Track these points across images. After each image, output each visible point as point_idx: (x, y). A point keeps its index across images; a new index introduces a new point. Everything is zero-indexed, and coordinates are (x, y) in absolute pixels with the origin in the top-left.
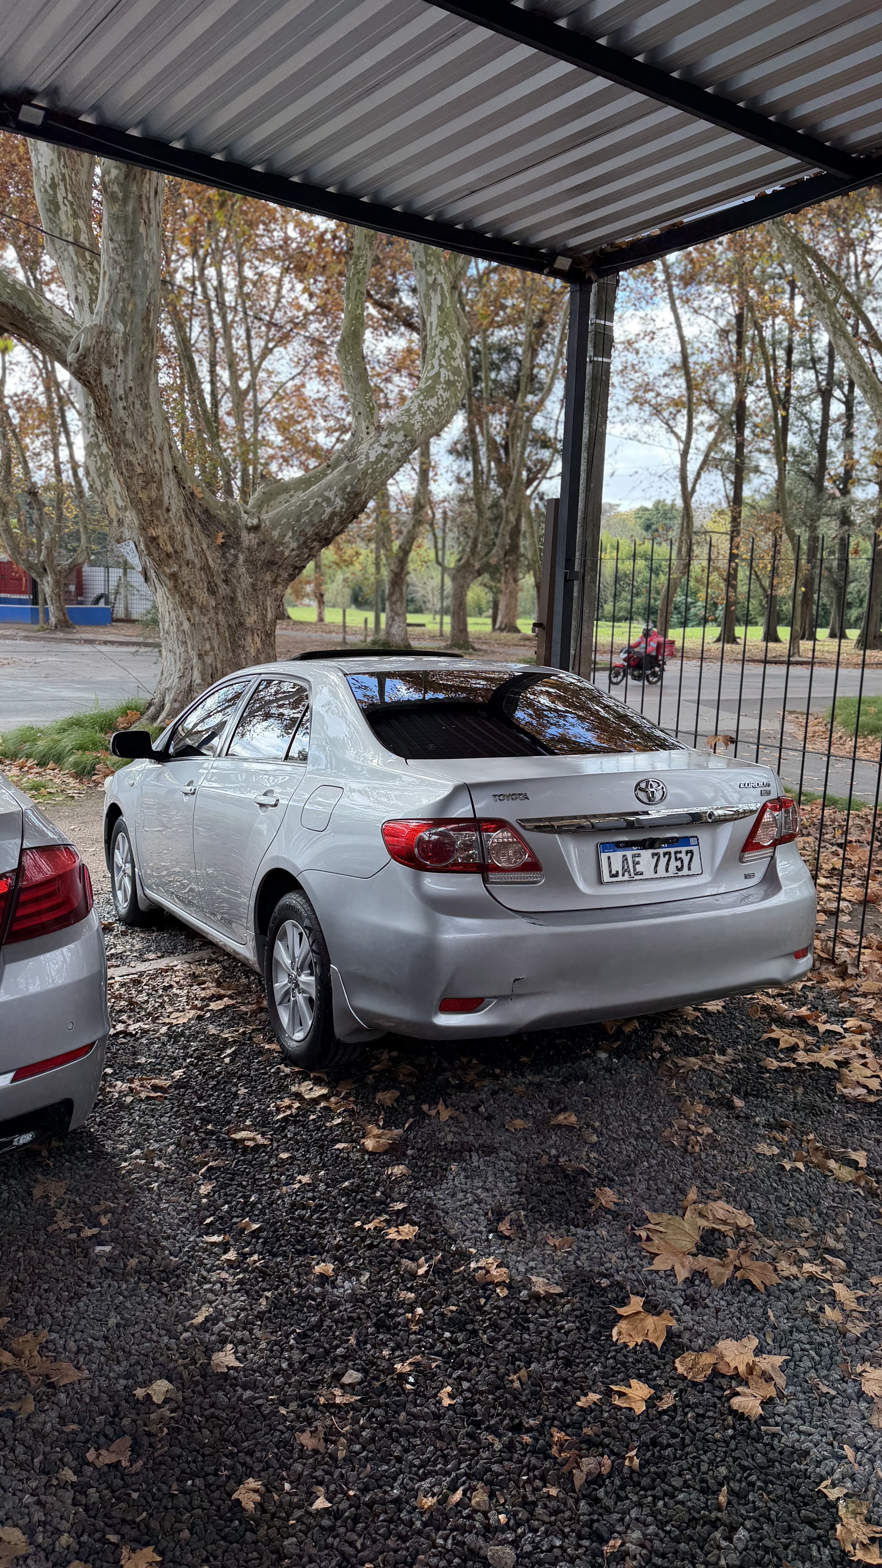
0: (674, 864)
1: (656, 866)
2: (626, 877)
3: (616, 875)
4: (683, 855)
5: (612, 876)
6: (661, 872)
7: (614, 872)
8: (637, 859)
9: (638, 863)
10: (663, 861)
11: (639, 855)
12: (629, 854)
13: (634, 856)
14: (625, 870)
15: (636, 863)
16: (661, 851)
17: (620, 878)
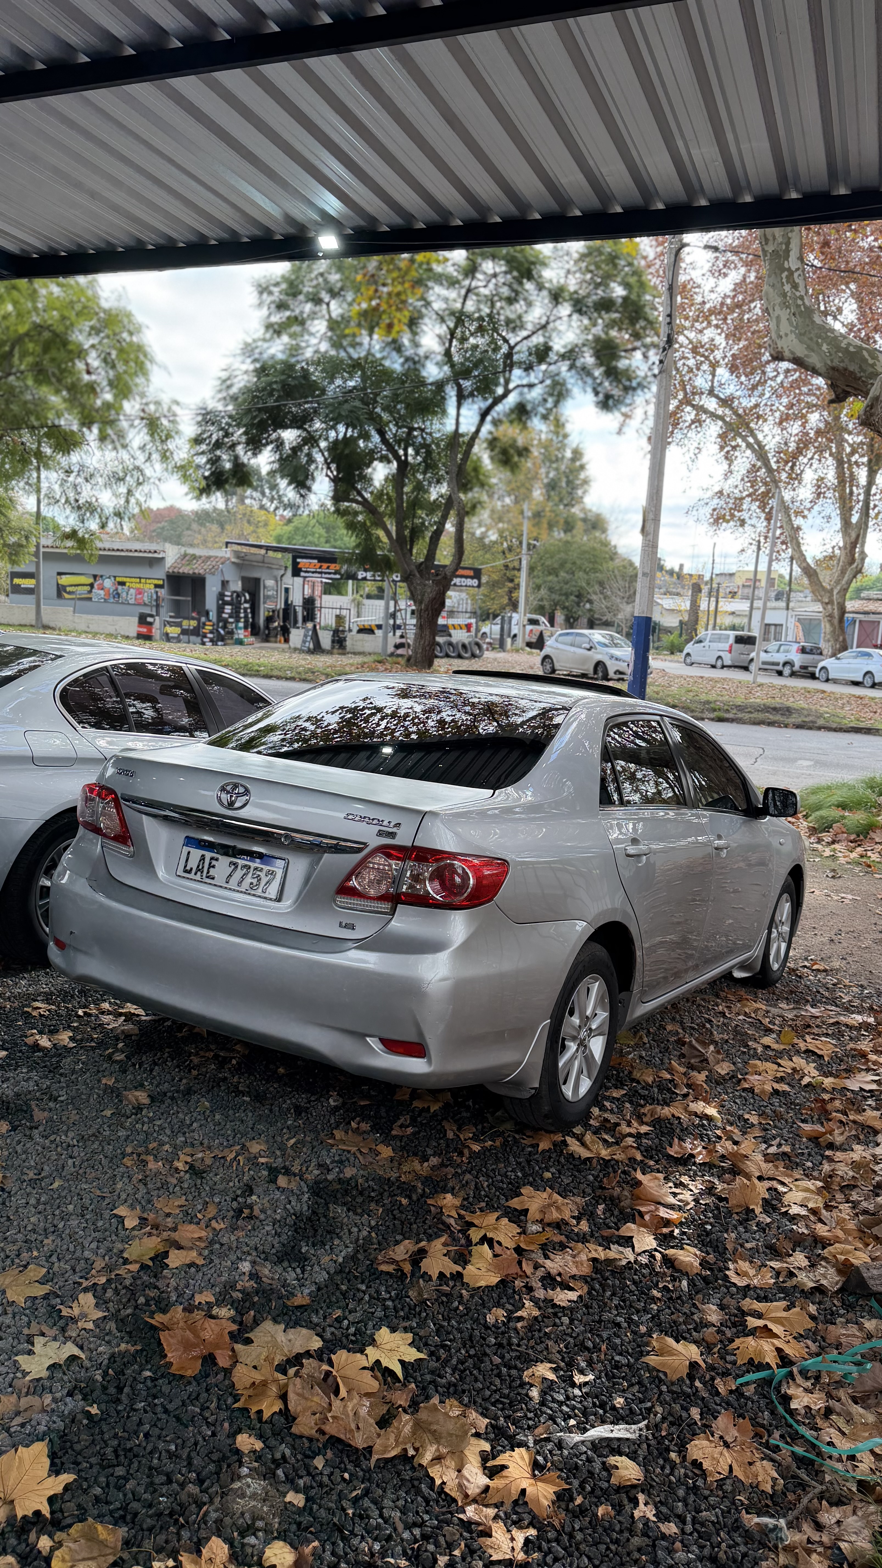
0: (249, 880)
1: (230, 875)
2: (198, 877)
3: (189, 872)
4: (262, 875)
5: (186, 871)
6: (233, 883)
7: (188, 868)
8: (214, 862)
9: (214, 867)
10: (239, 873)
11: (217, 860)
12: (208, 855)
13: (212, 859)
14: (199, 870)
15: (211, 866)
16: (241, 862)
17: (192, 876)
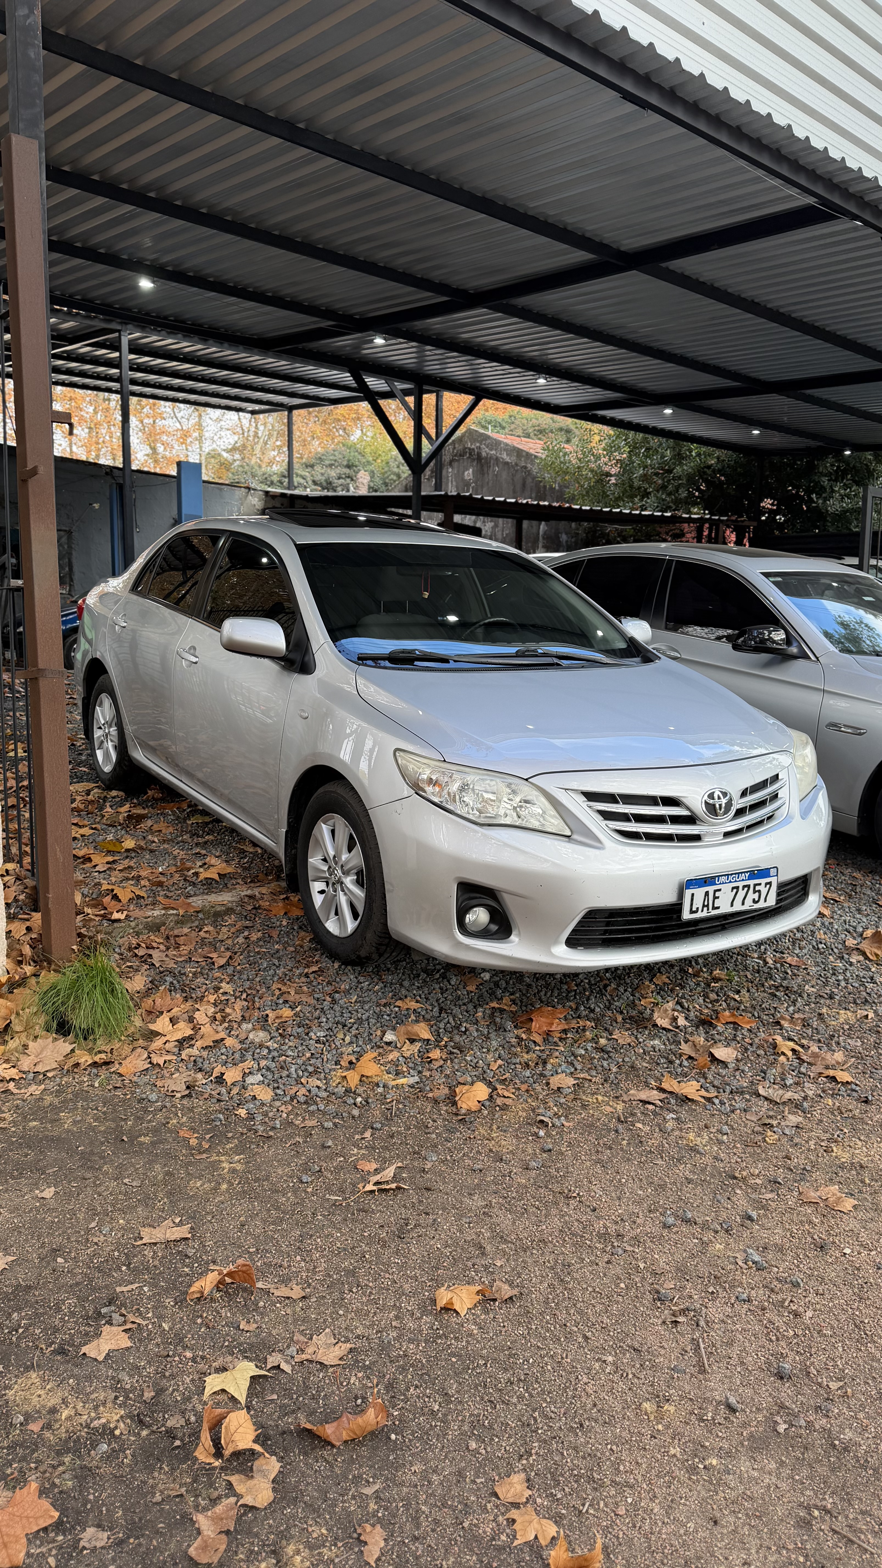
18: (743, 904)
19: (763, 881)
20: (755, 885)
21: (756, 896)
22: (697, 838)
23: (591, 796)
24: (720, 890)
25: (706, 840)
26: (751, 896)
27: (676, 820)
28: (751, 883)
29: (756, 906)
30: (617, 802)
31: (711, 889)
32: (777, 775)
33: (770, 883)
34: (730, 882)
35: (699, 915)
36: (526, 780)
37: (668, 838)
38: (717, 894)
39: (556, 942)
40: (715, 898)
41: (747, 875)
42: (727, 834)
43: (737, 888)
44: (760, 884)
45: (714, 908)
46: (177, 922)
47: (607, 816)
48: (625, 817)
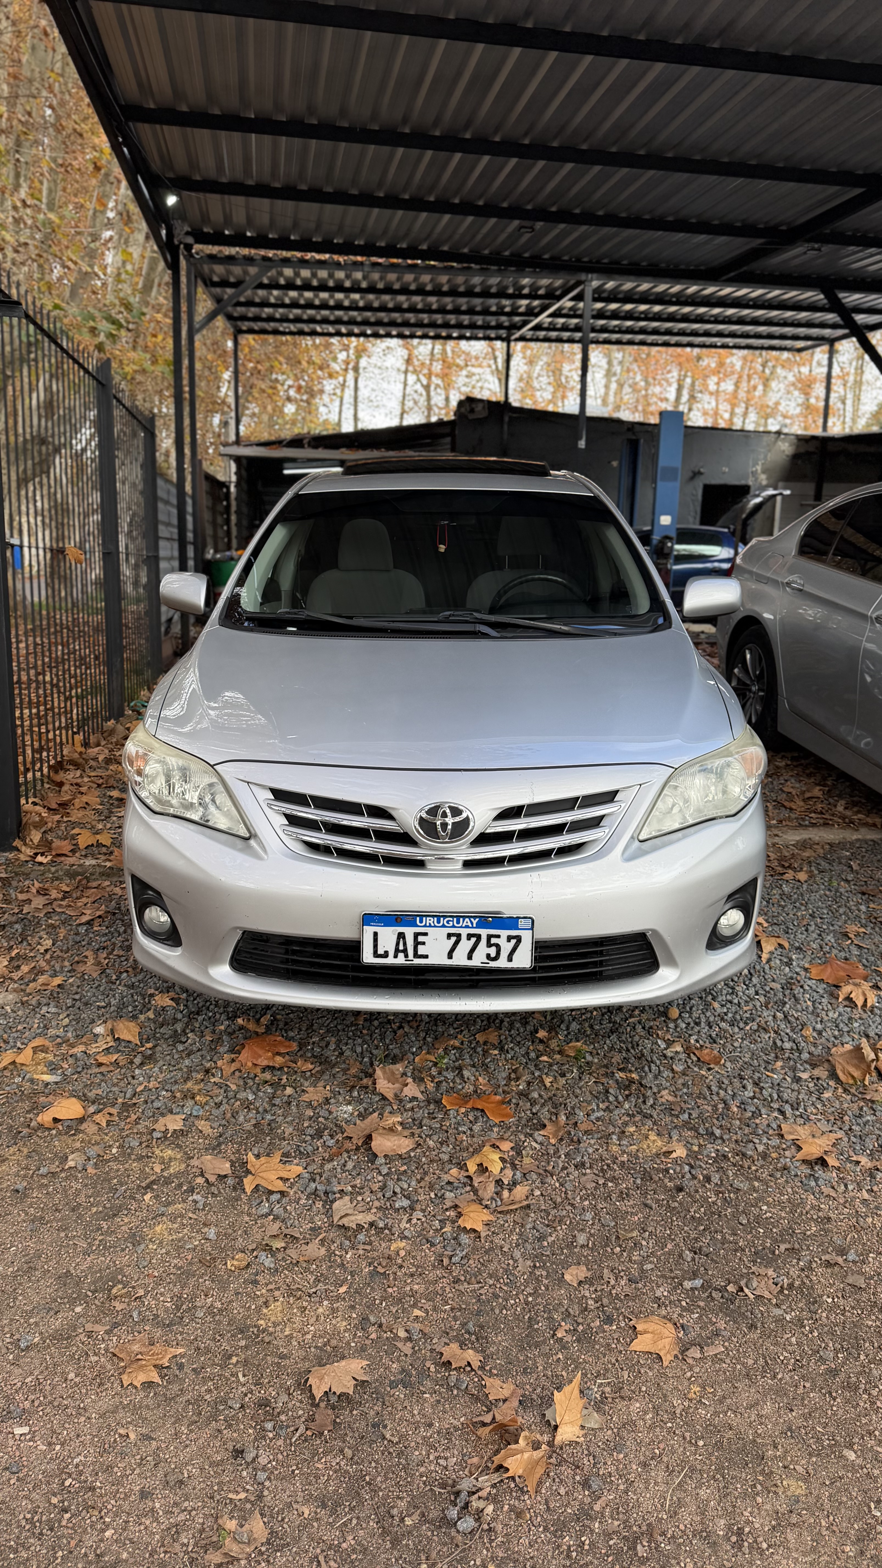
18: (470, 957)
19: (504, 934)
20: (489, 937)
21: (493, 951)
22: (420, 864)
23: (280, 795)
24: (426, 934)
25: (432, 867)
26: (482, 950)
27: (383, 836)
28: (484, 933)
29: (493, 964)
30: (308, 805)
31: (409, 932)
32: (616, 792)
33: (519, 939)
34: (444, 926)
35: (390, 960)
36: (212, 766)
37: (370, 858)
38: (421, 939)
39: (215, 960)
40: (417, 944)
41: (475, 922)
42: (468, 864)
43: (459, 936)
44: (498, 936)
45: (416, 955)
46: (102, 874)
47: (293, 821)
48: (311, 825)
